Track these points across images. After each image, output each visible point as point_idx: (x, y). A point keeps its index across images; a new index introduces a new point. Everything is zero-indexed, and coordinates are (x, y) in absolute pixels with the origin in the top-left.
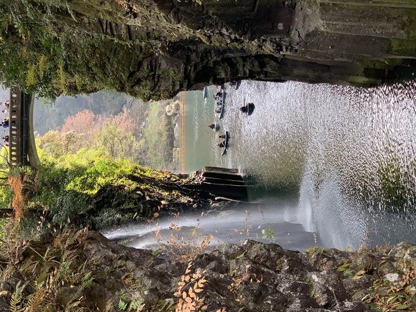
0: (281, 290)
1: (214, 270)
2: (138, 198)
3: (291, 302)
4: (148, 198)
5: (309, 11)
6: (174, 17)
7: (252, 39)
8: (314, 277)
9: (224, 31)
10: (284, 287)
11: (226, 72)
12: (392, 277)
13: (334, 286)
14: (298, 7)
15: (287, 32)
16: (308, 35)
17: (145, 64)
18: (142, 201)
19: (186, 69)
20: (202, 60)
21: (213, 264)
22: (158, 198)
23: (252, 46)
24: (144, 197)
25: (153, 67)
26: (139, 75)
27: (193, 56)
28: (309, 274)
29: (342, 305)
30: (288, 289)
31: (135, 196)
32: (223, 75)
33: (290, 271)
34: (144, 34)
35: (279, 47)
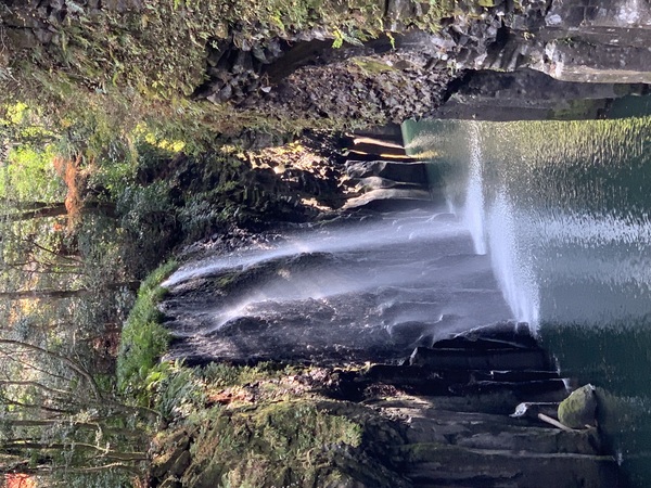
2: (240, 167)
4: (254, 166)
18: (246, 172)
22: (269, 162)
24: (248, 163)
31: (236, 163)
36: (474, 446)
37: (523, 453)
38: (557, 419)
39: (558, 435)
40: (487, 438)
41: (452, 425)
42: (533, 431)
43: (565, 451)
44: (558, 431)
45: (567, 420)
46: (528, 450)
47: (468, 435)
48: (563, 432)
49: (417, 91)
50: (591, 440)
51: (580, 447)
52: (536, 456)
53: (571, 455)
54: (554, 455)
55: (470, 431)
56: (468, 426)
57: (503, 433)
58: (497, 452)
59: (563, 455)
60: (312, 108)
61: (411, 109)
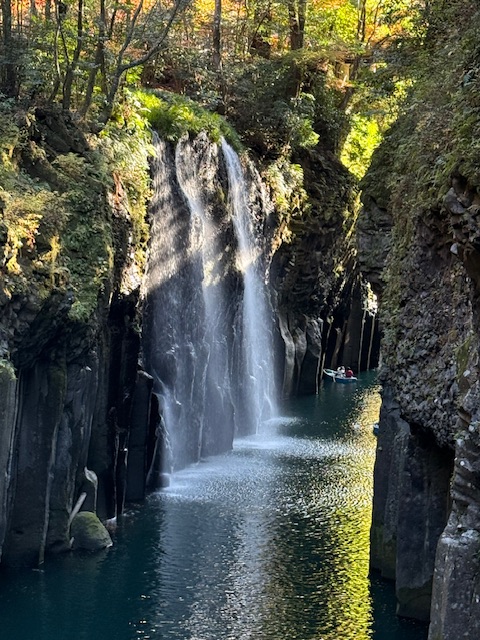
36: (60, 429)
37: (51, 476)
38: (80, 511)
39: (65, 510)
40: (67, 442)
41: (81, 410)
42: (70, 488)
43: (50, 517)
44: (69, 510)
45: (79, 521)
46: (53, 481)
47: (71, 423)
48: (68, 515)
49: (424, 397)
50: (59, 542)
51: (53, 532)
52: (48, 489)
53: (47, 522)
54: (47, 506)
55: (74, 426)
56: (80, 424)
57: (70, 457)
58: (53, 452)
59: (47, 515)
60: (412, 293)
61: (405, 390)
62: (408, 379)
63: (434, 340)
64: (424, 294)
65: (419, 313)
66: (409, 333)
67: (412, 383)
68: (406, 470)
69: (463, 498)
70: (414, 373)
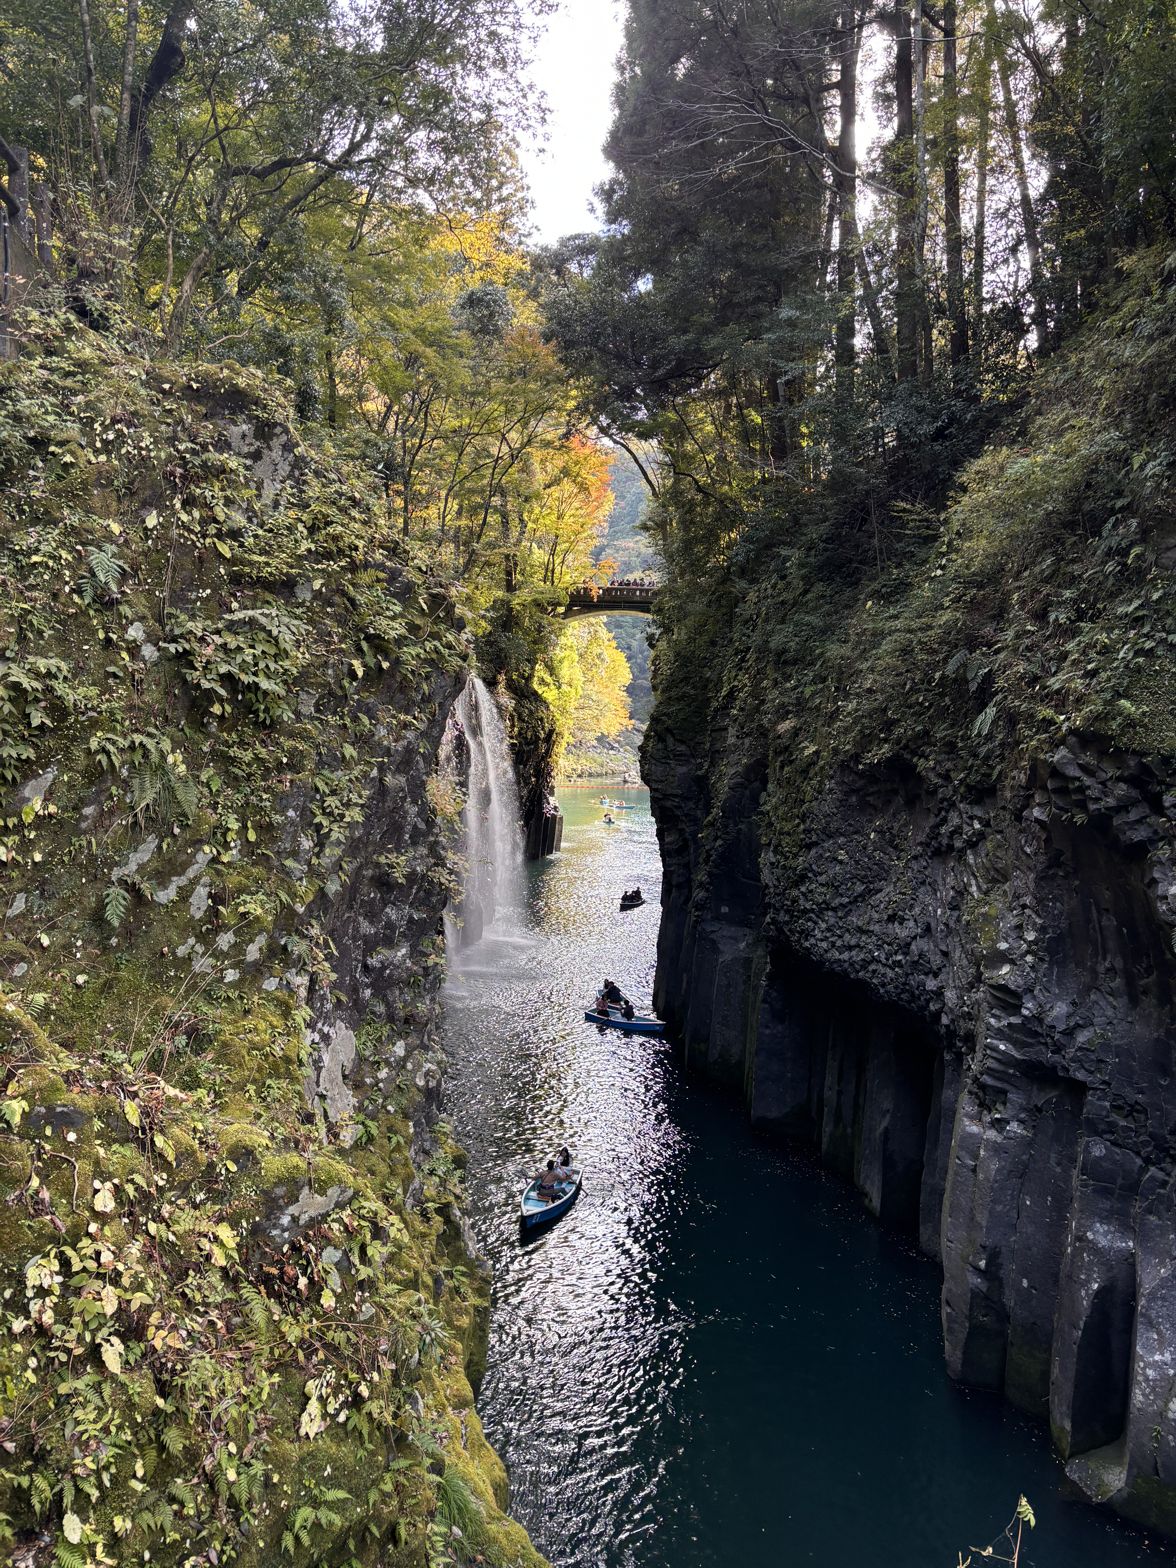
0: (388, 910)
1: (415, 827)
3: (371, 922)
5: (742, 945)
6: (737, 784)
7: (710, 874)
8: (404, 951)
9: (719, 842)
10: (391, 912)
11: (670, 843)
12: (400, 1049)
13: (390, 976)
14: (747, 931)
15: (718, 918)
16: (714, 942)
17: (682, 748)
19: (676, 796)
20: (686, 815)
21: (422, 826)
23: (701, 876)
25: (678, 756)
26: (670, 740)
27: (691, 805)
28: (407, 944)
29: (367, 986)
30: (389, 918)
32: (667, 840)
33: (411, 920)
34: (718, 746)
35: (699, 907)
49: (850, 948)
60: (824, 837)
61: (819, 936)
62: (823, 926)
63: (860, 888)
64: (841, 840)
65: (835, 859)
66: (822, 879)
67: (828, 929)
68: (764, 1001)
69: (998, 1084)
70: (832, 921)
